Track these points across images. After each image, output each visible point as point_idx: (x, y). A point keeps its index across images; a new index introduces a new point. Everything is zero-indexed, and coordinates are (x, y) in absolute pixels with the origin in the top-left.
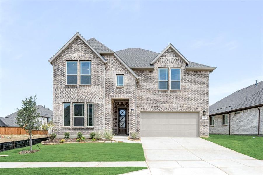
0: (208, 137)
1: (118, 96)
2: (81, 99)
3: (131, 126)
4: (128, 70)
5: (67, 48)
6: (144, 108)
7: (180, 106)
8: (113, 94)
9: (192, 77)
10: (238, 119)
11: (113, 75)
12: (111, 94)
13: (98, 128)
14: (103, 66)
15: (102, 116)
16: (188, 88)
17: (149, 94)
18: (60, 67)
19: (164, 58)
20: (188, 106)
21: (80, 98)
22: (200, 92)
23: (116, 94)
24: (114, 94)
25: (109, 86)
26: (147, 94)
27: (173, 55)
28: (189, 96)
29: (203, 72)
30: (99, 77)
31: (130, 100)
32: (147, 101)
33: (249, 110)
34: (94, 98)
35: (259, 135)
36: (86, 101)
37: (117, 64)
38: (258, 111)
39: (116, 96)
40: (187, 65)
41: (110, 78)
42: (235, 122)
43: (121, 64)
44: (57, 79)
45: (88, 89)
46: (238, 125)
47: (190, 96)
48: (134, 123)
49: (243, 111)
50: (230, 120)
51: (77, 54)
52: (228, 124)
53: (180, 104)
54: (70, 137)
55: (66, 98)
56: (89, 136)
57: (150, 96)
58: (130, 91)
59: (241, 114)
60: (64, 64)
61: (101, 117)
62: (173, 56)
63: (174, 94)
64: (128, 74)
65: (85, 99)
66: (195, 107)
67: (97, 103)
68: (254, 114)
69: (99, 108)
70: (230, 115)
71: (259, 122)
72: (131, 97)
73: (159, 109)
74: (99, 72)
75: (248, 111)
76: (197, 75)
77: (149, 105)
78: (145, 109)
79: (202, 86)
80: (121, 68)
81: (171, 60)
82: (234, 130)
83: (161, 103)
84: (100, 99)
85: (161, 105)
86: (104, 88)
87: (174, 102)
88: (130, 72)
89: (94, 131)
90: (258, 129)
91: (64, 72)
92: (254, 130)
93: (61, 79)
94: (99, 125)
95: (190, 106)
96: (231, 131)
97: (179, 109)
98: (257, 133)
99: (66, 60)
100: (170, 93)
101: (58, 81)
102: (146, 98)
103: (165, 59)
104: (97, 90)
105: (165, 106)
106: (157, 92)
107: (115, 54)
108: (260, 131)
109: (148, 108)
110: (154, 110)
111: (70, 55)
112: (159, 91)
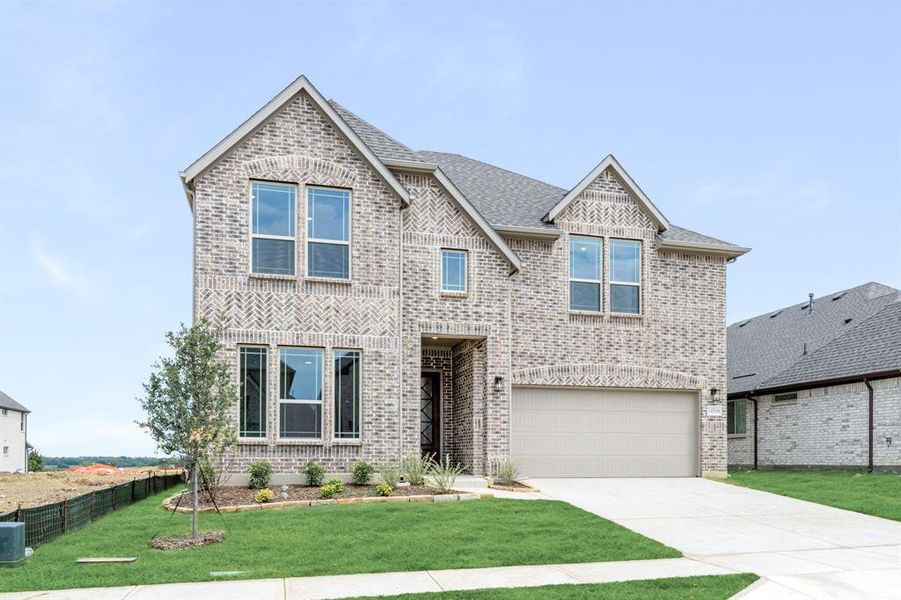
0: (725, 474)
1: (448, 328)
2: (311, 332)
3: (495, 436)
4: (483, 234)
5: (257, 132)
6: (522, 375)
7: (641, 371)
8: (429, 317)
9: (677, 275)
10: (787, 417)
11: (429, 247)
12: (423, 320)
13: (376, 446)
14: (397, 212)
15: (392, 401)
16: (663, 309)
17: (540, 325)
18: (227, 201)
19: (589, 202)
20: (665, 371)
21: (309, 329)
22: (701, 327)
23: (440, 321)
24: (434, 321)
25: (416, 287)
26: (534, 325)
27: (616, 194)
28: (669, 337)
29: (708, 258)
30: (381, 252)
31: (490, 342)
32: (533, 350)
33: (830, 388)
34: (362, 329)
35: (871, 468)
36: (332, 339)
37: (443, 210)
38: (866, 393)
39: (439, 327)
40: (661, 230)
41: (418, 258)
42: (778, 425)
43: (459, 209)
44: (215, 251)
45: (341, 298)
46: (788, 438)
47: (672, 337)
48: (504, 426)
49: (806, 392)
50: (756, 419)
51: (295, 157)
52: (750, 433)
53: (640, 363)
54: (274, 479)
55: (251, 326)
56: (347, 477)
57: (543, 332)
58: (490, 310)
59: (799, 401)
60: (244, 190)
61: (390, 405)
62: (619, 199)
63: (622, 327)
64: (481, 250)
65: (328, 334)
66: (685, 374)
67: (375, 350)
68: (851, 403)
69: (382, 368)
70: (756, 403)
71: (871, 428)
72: (493, 334)
73: (574, 379)
74: (383, 235)
75: (826, 393)
76: (690, 270)
77: (541, 364)
78: (527, 378)
79: (706, 307)
80: (458, 223)
81: (610, 210)
82: (773, 454)
83: (579, 356)
84: (387, 336)
85: (580, 364)
86: (398, 294)
87: (623, 354)
88: (489, 243)
89: (361, 458)
90: (867, 449)
91: (243, 222)
92: (852, 452)
93: (232, 250)
94: (383, 433)
95: (670, 373)
96: (760, 457)
97: (637, 382)
98: (864, 461)
99: (250, 179)
100: (609, 326)
101: (218, 259)
102: (529, 338)
103: (592, 204)
104: (373, 302)
105: (592, 369)
106: (566, 318)
107: (438, 174)
108: (874, 455)
109: (537, 373)
110: (556, 383)
111: (269, 158)
112: (573, 317)
